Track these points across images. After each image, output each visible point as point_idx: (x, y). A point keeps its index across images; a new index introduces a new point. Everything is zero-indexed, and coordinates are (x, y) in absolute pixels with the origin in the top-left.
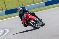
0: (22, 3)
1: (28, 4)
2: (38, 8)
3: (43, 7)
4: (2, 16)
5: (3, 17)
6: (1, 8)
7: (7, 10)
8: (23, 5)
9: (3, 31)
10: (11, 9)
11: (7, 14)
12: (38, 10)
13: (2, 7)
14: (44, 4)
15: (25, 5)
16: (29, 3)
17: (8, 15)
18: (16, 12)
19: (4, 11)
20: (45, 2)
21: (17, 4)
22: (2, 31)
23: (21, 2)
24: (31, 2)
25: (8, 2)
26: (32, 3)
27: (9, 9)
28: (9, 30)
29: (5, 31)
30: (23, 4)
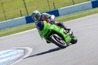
0: (54, 3)
1: (63, 5)
2: (80, 12)
3: (89, 9)
4: (21, 26)
5: (23, 28)
6: (20, 13)
8: (56, 7)
9: (23, 51)
11: (29, 23)
12: (80, 14)
13: (20, 11)
14: (91, 5)
15: (58, 7)
16: (66, 3)
17: (31, 24)
19: (24, 17)
20: (92, 2)
21: (45, 6)
23: (52, 2)
24: (69, 1)
25: (31, 2)
26: (70, 3)
28: (32, 49)
29: (25, 51)
30: (55, 5)
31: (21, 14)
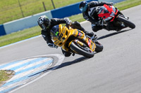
7: (56, 9)
9: (51, 60)
10: (65, 6)
13: (43, 3)
18: (77, 14)
19: (49, 11)
22: (47, 59)
27: (61, 7)
29: (55, 60)
31: (44, 7)
